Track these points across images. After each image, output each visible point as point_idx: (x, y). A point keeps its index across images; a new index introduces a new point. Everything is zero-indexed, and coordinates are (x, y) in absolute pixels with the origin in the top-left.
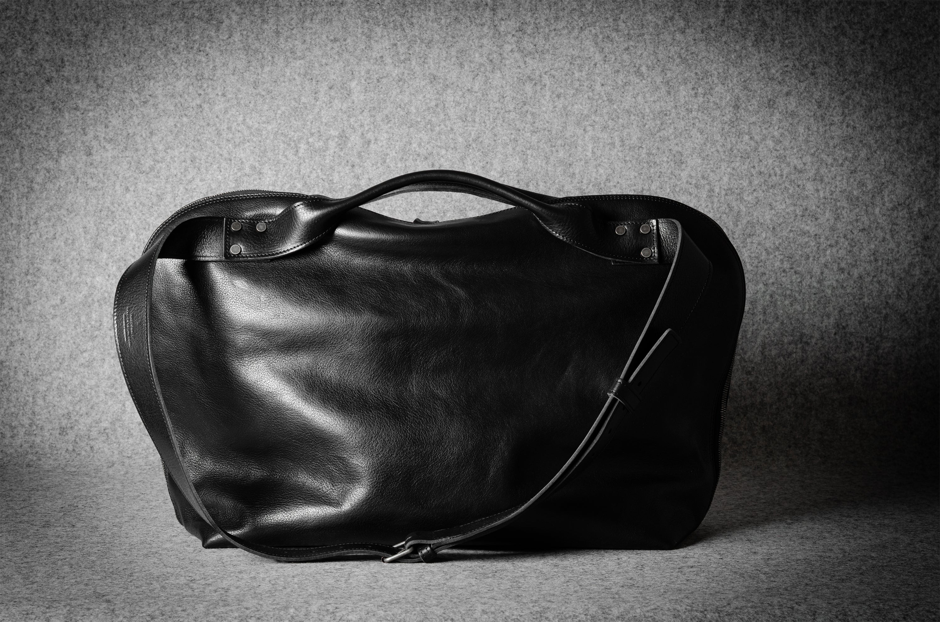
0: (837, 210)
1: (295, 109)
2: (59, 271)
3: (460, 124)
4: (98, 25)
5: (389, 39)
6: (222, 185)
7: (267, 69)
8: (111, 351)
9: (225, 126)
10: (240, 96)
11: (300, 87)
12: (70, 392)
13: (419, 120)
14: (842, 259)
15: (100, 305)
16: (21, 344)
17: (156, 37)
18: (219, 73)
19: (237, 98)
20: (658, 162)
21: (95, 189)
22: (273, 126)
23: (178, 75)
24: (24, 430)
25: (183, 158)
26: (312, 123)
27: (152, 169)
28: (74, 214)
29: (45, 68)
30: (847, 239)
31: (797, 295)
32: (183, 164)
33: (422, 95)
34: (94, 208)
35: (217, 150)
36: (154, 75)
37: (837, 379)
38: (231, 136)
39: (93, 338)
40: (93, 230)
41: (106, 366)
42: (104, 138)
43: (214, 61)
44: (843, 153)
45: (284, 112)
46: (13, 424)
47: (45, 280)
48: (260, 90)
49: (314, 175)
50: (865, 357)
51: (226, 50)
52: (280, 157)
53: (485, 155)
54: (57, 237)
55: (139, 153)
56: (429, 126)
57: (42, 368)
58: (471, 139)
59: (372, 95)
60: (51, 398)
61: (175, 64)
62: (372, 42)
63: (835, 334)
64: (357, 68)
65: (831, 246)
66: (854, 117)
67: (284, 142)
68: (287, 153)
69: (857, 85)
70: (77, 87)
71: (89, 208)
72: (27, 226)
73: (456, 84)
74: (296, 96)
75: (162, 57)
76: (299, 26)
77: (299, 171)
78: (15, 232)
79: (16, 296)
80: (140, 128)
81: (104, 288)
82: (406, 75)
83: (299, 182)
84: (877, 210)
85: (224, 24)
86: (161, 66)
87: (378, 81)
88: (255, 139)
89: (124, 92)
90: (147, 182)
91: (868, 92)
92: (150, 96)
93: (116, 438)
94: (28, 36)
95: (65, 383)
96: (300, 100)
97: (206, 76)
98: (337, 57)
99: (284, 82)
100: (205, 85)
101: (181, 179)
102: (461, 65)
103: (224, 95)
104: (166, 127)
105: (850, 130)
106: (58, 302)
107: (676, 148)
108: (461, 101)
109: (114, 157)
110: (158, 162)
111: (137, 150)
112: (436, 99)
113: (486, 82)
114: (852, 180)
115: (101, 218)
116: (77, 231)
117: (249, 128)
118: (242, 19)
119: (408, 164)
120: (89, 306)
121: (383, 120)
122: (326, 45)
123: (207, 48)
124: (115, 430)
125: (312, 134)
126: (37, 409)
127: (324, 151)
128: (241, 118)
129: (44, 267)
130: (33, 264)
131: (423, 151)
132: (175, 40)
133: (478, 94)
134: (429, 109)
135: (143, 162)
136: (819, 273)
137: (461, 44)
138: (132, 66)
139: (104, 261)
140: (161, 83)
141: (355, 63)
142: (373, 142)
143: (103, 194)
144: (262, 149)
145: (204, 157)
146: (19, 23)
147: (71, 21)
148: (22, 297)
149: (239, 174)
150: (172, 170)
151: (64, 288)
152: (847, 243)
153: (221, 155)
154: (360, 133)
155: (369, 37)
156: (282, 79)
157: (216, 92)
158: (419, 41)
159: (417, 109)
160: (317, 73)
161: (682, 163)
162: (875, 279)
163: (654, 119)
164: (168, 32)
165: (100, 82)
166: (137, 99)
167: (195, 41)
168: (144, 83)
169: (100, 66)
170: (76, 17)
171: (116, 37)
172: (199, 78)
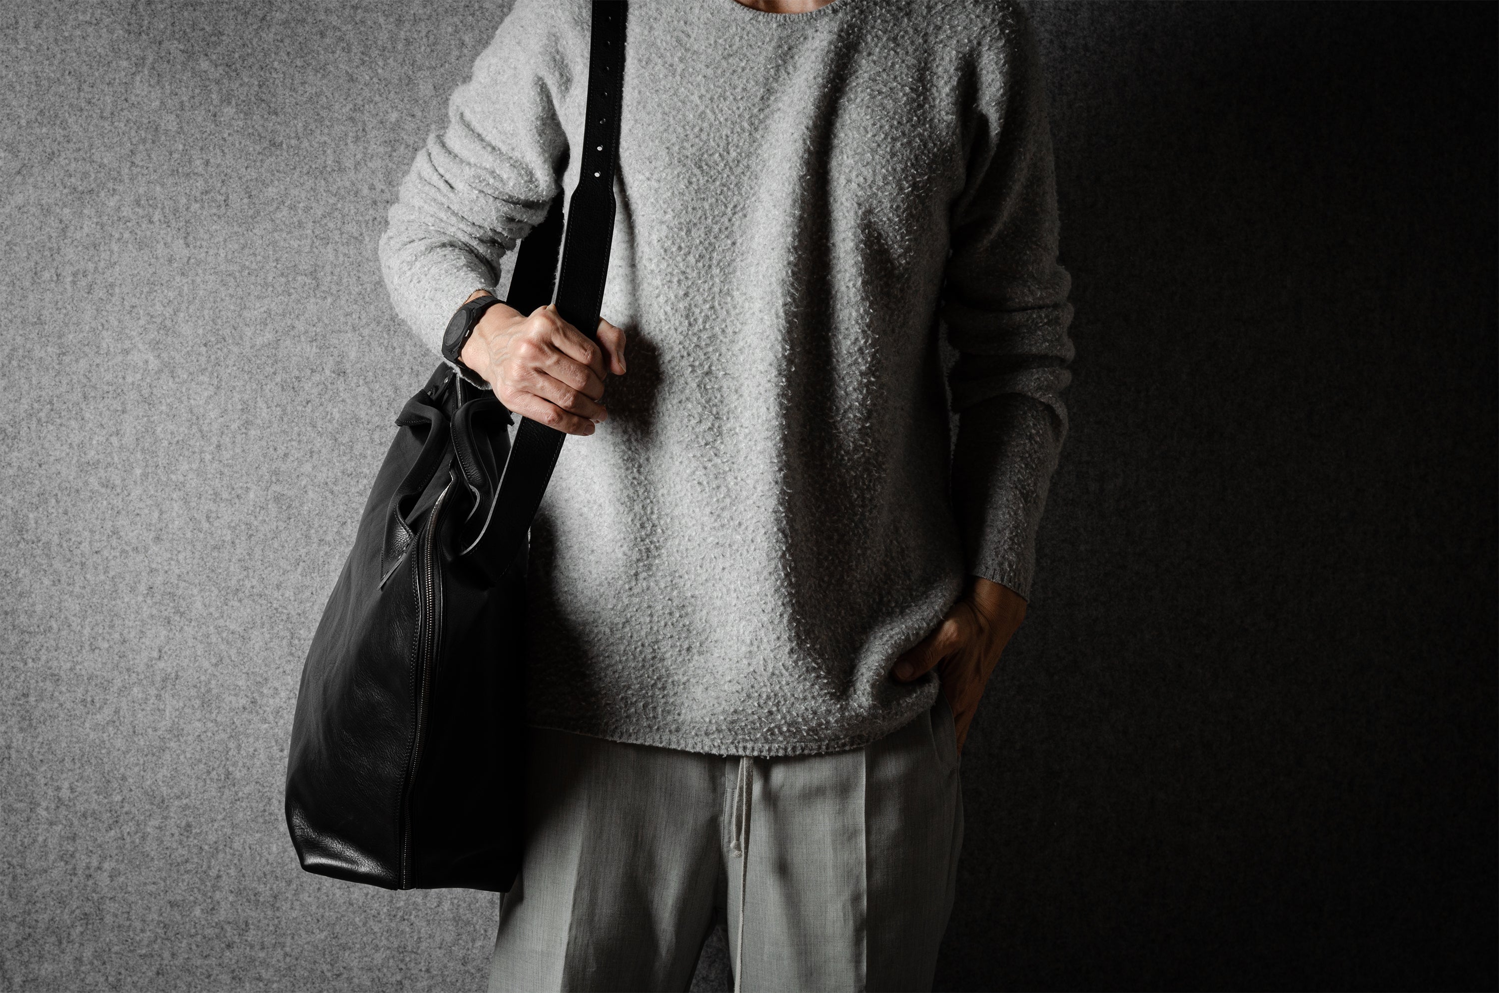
4: (289, 885)
7: (479, 944)
10: (446, 973)
18: (424, 945)
19: (443, 975)
23: (377, 946)
29: (226, 931)
36: (350, 944)
43: (419, 932)
51: (434, 920)
61: (374, 933)
70: (262, 955)
75: (361, 924)
89: (315, 962)
92: (344, 968)
94: (209, 894)
97: (409, 948)
100: (408, 959)
138: (325, 933)
147: (259, 879)
157: (420, 967)
164: (369, 897)
165: (288, 949)
166: (329, 971)
167: (398, 908)
168: (338, 953)
169: (289, 932)
170: (265, 875)
171: (309, 900)
172: (401, 950)
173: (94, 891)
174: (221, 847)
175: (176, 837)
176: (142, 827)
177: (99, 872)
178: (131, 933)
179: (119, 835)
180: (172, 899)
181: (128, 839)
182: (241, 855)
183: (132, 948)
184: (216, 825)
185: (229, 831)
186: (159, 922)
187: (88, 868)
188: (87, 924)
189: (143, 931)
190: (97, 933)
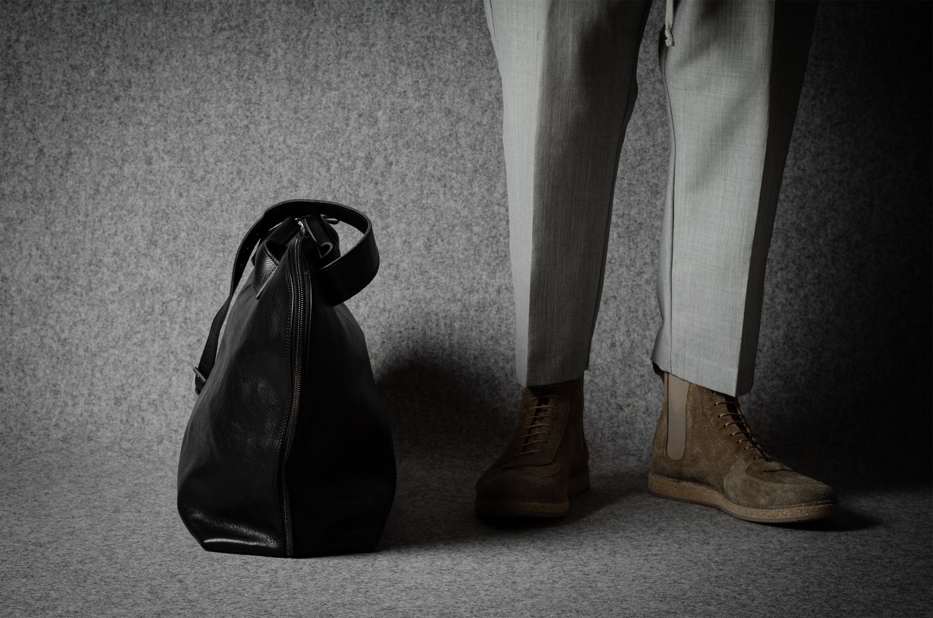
0: (787, 239)
1: (329, 133)
2: (119, 263)
3: (470, 152)
4: (161, 53)
5: (412, 77)
6: (263, 195)
7: (306, 97)
8: (161, 333)
9: (267, 145)
10: (282, 119)
11: (333, 114)
12: (124, 367)
13: (435, 146)
14: (791, 280)
15: (153, 294)
16: (83, 325)
17: (211, 65)
18: (264, 98)
19: (279, 121)
20: (637, 192)
21: (153, 193)
22: (309, 146)
23: (229, 99)
24: (84, 399)
25: (230, 170)
26: (343, 145)
27: (203, 178)
28: (134, 214)
29: (114, 88)
30: (795, 264)
32: (231, 176)
33: (438, 126)
34: (151, 210)
35: (260, 164)
36: (208, 98)
38: (272, 153)
39: (145, 322)
40: (149, 229)
41: (156, 346)
42: (163, 150)
43: (261, 88)
44: (794, 191)
45: (319, 135)
46: (74, 394)
47: (106, 271)
48: (299, 115)
49: (342, 190)
50: (809, 365)
51: (272, 79)
52: (314, 173)
53: (490, 179)
54: (118, 233)
55: (193, 164)
56: (443, 152)
57: (100, 346)
58: (478, 165)
59: (396, 124)
60: (107, 371)
61: (227, 89)
62: (398, 78)
63: (784, 344)
64: (383, 100)
65: (781, 269)
66: (804, 161)
67: (318, 161)
68: (320, 170)
69: (807, 134)
70: (142, 105)
71: (147, 209)
72: (92, 223)
73: (467, 118)
74: (330, 122)
75: (216, 83)
76: (335, 61)
77: (330, 186)
78: (81, 228)
80: (194, 143)
81: (157, 280)
82: (425, 108)
83: (329, 195)
84: (821, 241)
85: (271, 57)
86: (215, 91)
87: (401, 112)
88: (293, 157)
89: (182, 111)
90: (199, 190)
91: (817, 140)
92: (204, 115)
93: (164, 409)
94: (101, 60)
95: (120, 359)
96: (333, 125)
97: (254, 101)
98: (366, 90)
99: (320, 109)
100: (252, 109)
101: (228, 189)
102: (473, 102)
103: (268, 118)
104: (217, 143)
105: (801, 172)
106: (117, 289)
107: (653, 181)
108: (472, 132)
109: (170, 167)
110: (209, 173)
111: (191, 162)
112: (450, 130)
113: (493, 117)
114: (800, 214)
115: (157, 219)
116: (135, 229)
117: (288, 147)
118: (286, 53)
119: (424, 184)
120: (143, 294)
121: (404, 145)
122: (358, 80)
123: (255, 77)
124: (162, 402)
125: (342, 155)
126: (95, 381)
127: (352, 170)
128: (281, 139)
129: (106, 260)
130: (95, 256)
131: (437, 174)
132: (228, 68)
133: (486, 127)
134: (443, 137)
135: (195, 172)
136: (771, 292)
137: (473, 84)
138: (189, 89)
139: (158, 256)
140: (214, 105)
141: (382, 96)
142: (394, 164)
143: (160, 198)
144: (299, 165)
145: (248, 171)
146: (93, 48)
147: (139, 48)
149: (278, 186)
150: (220, 180)
151: (122, 278)
152: (795, 267)
153: (263, 169)
154: (383, 156)
155: (395, 75)
156: (319, 106)
157: (261, 115)
158: (437, 80)
159: (434, 137)
160: (349, 102)
161: (658, 193)
162: (818, 299)
163: (635, 155)
164: (222, 62)
165: (161, 102)
166: (192, 117)
167: (245, 71)
168: (199, 104)
169: (162, 88)
170: (143, 45)
171: (177, 64)
172: (247, 102)
173: (14, 58)
174: (109, 24)
175: (75, 16)
176: (49, 8)
177: (17, 44)
178: (42, 90)
179: (32, 15)
180: (73, 63)
181: (39, 19)
182: (124, 30)
183: (43, 101)
184: (105, 7)
185: (115, 12)
186: (63, 81)
187: (9, 40)
188: (9, 83)
189: (51, 88)
190: (17, 90)
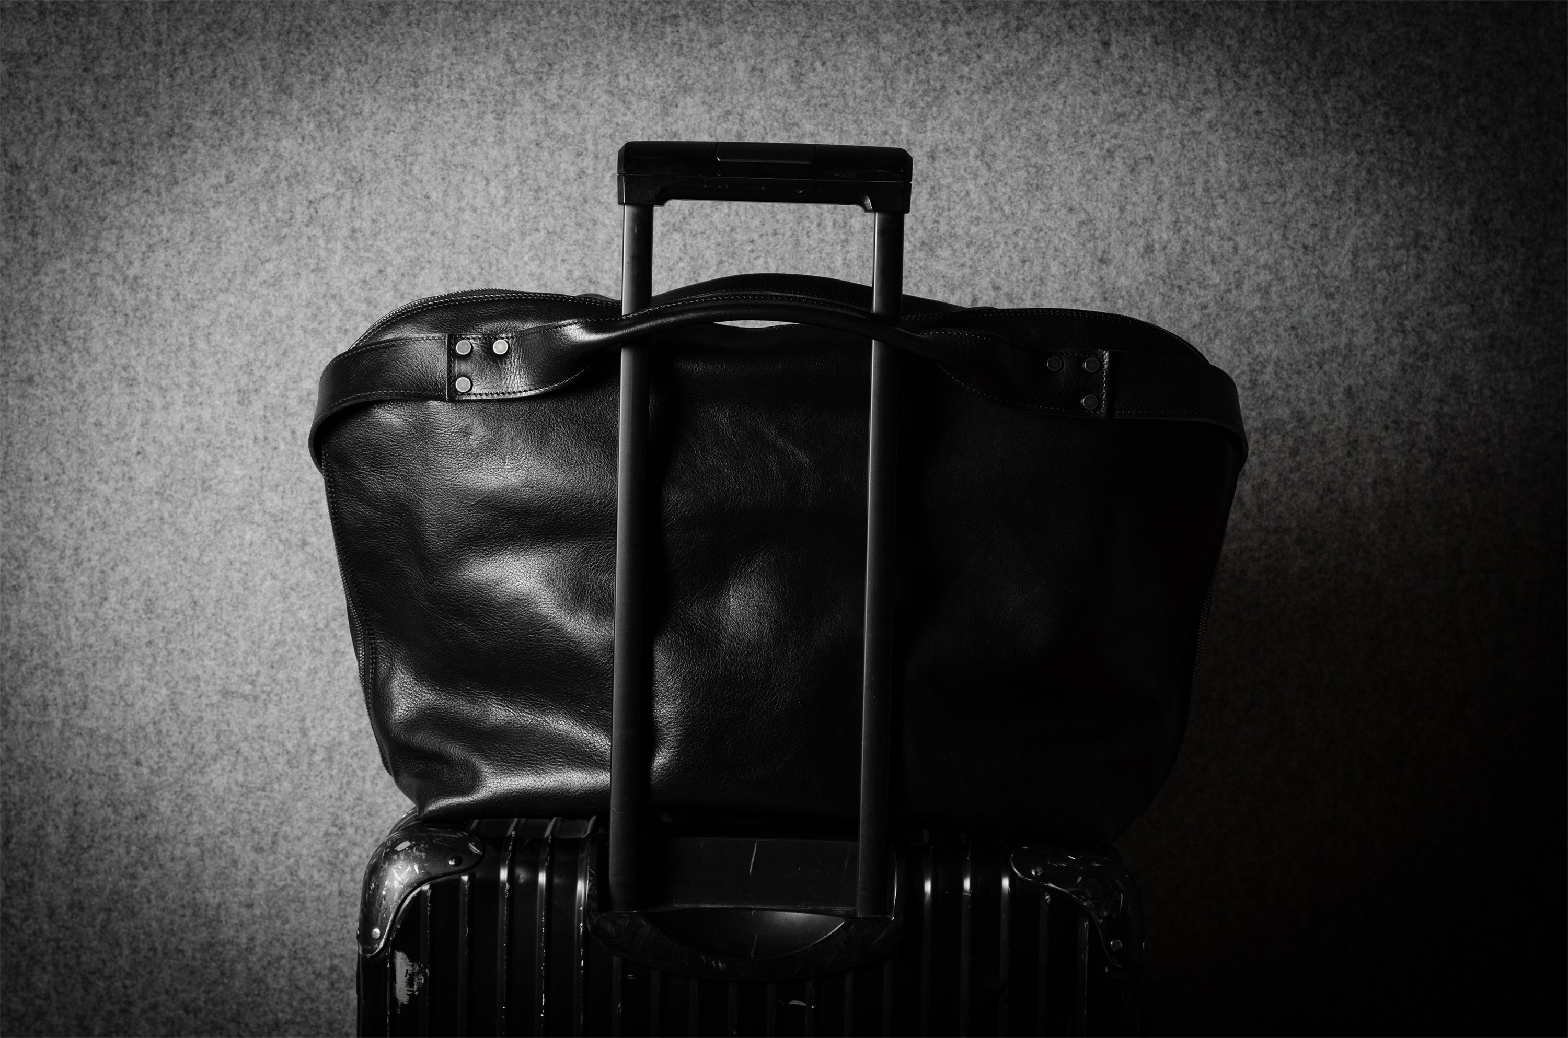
31: (1410, 169)
37: (1473, 306)
79: (154, 169)
148: (163, 173)
